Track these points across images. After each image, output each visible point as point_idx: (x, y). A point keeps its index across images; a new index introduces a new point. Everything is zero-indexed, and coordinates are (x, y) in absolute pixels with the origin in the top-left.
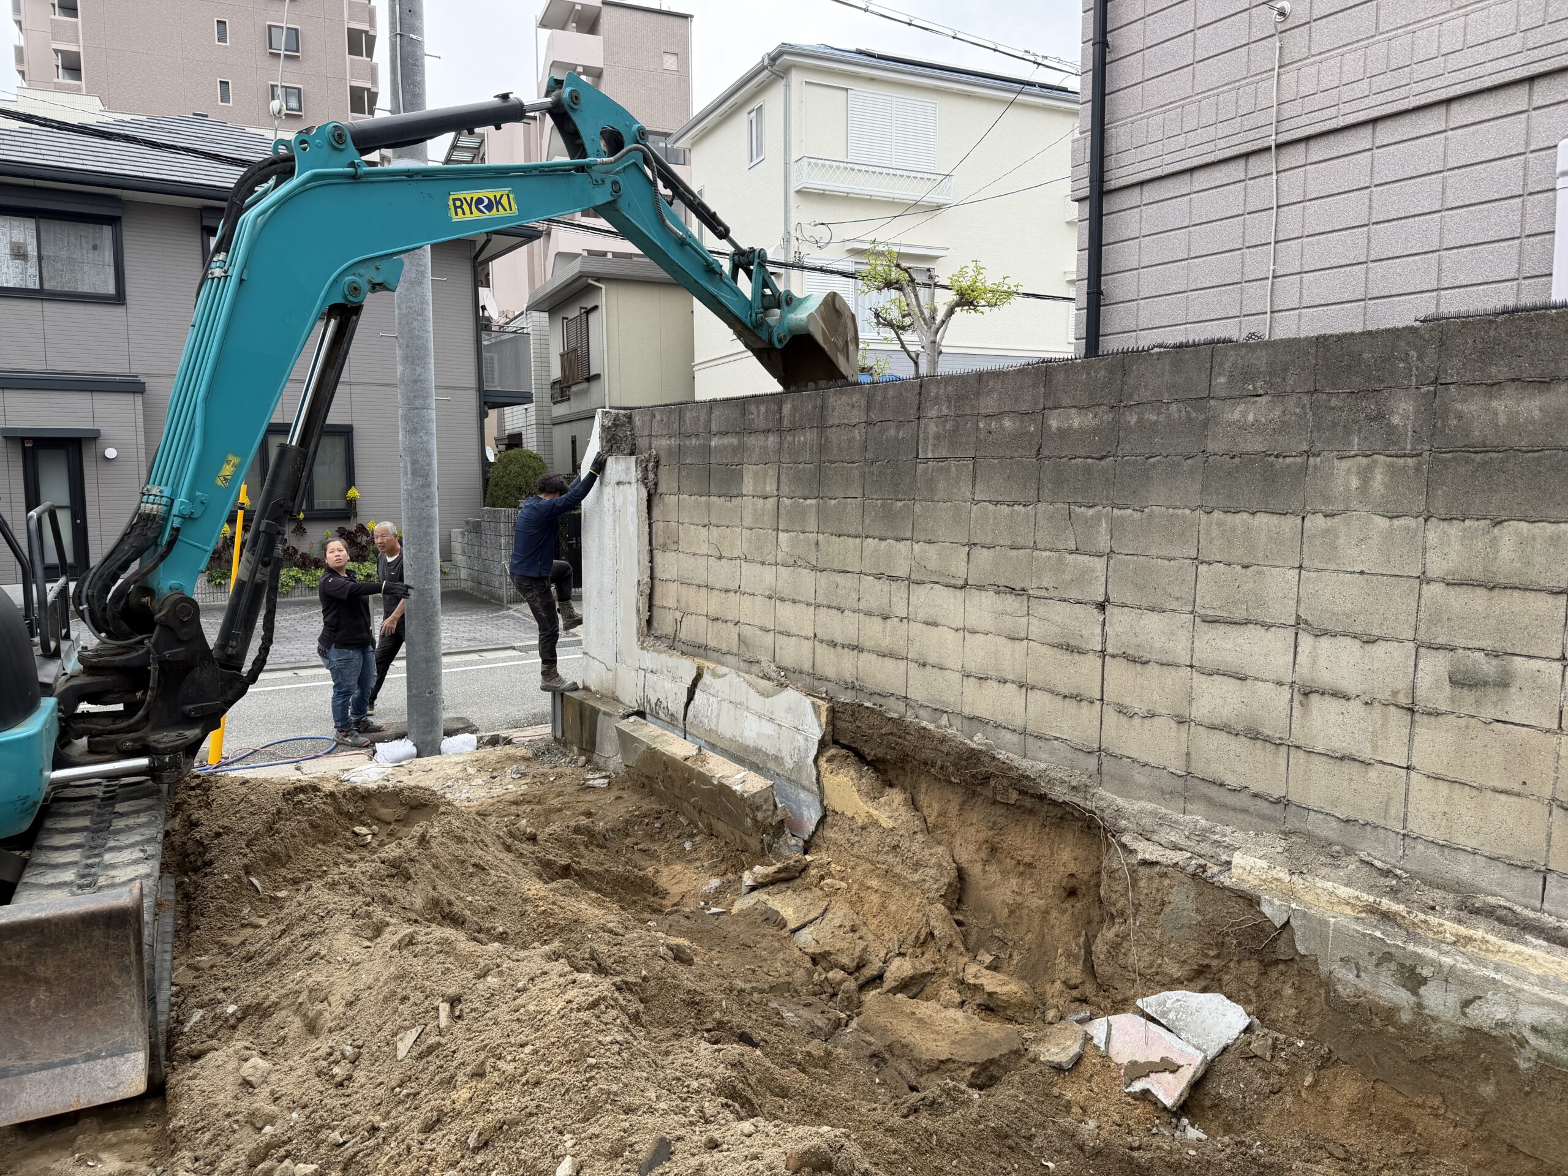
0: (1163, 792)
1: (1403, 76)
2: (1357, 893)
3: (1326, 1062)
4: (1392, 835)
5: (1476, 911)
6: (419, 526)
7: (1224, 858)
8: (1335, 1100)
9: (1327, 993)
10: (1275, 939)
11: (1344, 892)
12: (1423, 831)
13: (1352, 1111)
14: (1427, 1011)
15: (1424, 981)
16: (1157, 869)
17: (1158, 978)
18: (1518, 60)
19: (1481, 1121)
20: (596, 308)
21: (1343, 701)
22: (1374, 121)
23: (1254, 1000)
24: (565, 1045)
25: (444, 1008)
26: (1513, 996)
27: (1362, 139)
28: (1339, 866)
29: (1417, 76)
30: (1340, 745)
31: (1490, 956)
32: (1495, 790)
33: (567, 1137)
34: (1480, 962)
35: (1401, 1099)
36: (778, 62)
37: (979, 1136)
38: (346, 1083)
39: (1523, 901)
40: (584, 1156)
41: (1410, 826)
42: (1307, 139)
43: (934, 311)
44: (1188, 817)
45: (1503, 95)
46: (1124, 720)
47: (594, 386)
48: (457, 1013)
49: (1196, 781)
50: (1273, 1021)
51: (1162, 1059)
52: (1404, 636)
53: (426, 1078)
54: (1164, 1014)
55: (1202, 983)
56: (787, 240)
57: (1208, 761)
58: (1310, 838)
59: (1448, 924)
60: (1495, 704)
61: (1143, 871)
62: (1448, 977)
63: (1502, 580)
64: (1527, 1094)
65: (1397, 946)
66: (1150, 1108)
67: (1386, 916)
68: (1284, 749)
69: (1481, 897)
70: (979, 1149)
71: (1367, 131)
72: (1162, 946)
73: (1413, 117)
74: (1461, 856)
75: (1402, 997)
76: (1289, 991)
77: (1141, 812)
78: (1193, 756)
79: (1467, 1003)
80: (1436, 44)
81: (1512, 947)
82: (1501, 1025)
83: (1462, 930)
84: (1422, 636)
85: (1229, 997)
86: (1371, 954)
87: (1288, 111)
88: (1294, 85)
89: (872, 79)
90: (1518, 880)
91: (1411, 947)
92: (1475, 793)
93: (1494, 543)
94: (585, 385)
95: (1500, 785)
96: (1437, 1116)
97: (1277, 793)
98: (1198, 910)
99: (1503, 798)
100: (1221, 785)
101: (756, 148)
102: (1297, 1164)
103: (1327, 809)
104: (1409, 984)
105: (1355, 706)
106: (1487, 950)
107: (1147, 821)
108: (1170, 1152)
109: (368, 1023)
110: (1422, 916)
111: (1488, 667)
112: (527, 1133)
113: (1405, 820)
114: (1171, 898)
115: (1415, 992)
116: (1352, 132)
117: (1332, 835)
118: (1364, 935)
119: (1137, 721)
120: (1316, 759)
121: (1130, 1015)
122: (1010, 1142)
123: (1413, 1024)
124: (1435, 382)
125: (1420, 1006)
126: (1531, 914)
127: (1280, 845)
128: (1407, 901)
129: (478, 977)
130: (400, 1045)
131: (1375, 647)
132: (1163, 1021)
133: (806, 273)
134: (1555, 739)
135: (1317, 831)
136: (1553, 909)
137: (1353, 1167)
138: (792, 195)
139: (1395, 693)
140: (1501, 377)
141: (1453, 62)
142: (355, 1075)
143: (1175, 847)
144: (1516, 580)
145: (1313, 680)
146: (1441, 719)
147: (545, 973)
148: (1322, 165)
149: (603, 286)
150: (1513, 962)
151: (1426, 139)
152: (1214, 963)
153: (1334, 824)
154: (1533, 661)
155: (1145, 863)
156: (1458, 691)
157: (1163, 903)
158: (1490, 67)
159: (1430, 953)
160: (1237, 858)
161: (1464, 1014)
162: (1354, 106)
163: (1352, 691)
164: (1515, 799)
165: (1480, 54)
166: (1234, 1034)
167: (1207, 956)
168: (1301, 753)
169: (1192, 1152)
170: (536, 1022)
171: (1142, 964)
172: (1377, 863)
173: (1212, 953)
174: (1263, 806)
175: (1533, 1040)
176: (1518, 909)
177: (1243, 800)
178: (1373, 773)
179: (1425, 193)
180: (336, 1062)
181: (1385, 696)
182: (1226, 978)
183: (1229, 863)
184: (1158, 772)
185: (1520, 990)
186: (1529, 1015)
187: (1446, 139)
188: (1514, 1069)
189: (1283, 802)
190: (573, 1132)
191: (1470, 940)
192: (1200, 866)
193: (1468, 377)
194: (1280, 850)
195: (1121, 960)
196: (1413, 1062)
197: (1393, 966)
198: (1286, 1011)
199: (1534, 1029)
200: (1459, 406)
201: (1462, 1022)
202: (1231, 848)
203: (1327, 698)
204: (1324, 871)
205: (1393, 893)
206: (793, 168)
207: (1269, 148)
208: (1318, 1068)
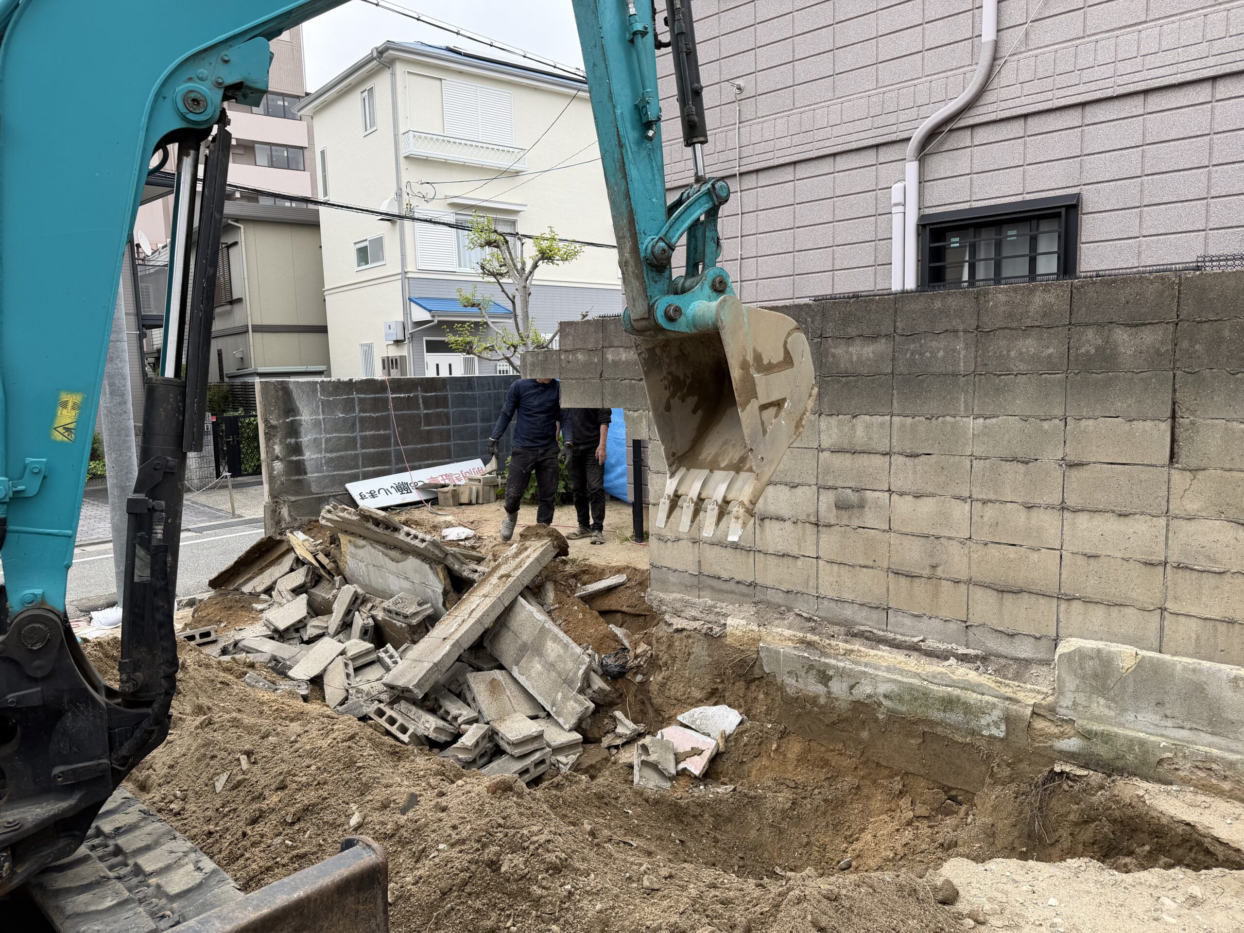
0: (686, 587)
1: (809, 137)
2: (794, 633)
3: (784, 734)
4: (811, 597)
5: (855, 635)
6: (119, 435)
7: (723, 622)
8: (789, 755)
9: (782, 693)
10: (753, 666)
11: (787, 633)
12: (827, 593)
13: (798, 760)
14: (833, 695)
15: (830, 678)
16: (685, 633)
17: (688, 701)
18: (870, 134)
19: (863, 752)
20: (236, 243)
21: (782, 522)
22: (795, 163)
23: (743, 704)
24: (338, 761)
25: (244, 759)
26: (874, 678)
27: (787, 174)
28: (784, 619)
29: (817, 138)
30: (781, 548)
31: (862, 659)
32: (861, 566)
33: (352, 805)
34: (857, 663)
35: (823, 749)
36: (384, 55)
37: (587, 798)
38: (182, 812)
39: (878, 626)
40: (366, 811)
41: (820, 591)
42: (757, 171)
43: (524, 264)
44: (701, 600)
45: (863, 154)
46: (662, 544)
47: (237, 308)
48: (253, 760)
49: (705, 577)
50: (754, 716)
51: (692, 748)
52: (811, 483)
53: (239, 800)
54: (693, 722)
55: (714, 700)
56: (399, 195)
57: (711, 565)
58: (768, 604)
59: (840, 644)
60: (858, 518)
61: (677, 636)
62: (842, 673)
63: (858, 448)
64: (884, 732)
65: (815, 660)
66: (687, 779)
67: (810, 644)
68: (752, 553)
69: (857, 627)
70: (587, 804)
71: (790, 169)
72: (690, 680)
73: (816, 162)
74: (846, 605)
75: (820, 689)
76: (761, 696)
77: (674, 600)
78: (702, 562)
79: (852, 687)
80: (826, 120)
81: (872, 652)
82: (869, 696)
83: (848, 647)
84: (820, 482)
85: (730, 706)
86: (803, 667)
87: (746, 152)
88: (748, 135)
89: (461, 73)
90: (875, 615)
91: (823, 660)
92: (851, 569)
93: (853, 426)
94: (228, 307)
95: (863, 563)
96: (841, 754)
97: (750, 580)
98: (709, 656)
99: (865, 570)
100: (719, 578)
101: (370, 122)
102: (769, 794)
103: (777, 586)
104: (823, 682)
105: (788, 525)
106: (861, 656)
107: (678, 605)
108: (699, 797)
109: (188, 776)
110: (828, 641)
111: (853, 497)
112: (326, 808)
113: (817, 588)
114: (694, 650)
115: (826, 686)
116: (782, 169)
117: (780, 601)
118: (799, 656)
119: (669, 543)
120: (769, 558)
121: (674, 727)
122: (605, 800)
123: (826, 704)
124: (821, 336)
125: (829, 692)
126: (882, 633)
127: (753, 609)
128: (819, 634)
129: (263, 738)
130: (217, 784)
131: (796, 490)
132: (693, 727)
133: (418, 224)
134: (887, 535)
135: (772, 600)
136: (892, 629)
137: (799, 791)
138: (402, 160)
139: (808, 516)
140: (854, 334)
141: (837, 131)
142: (187, 807)
143: (695, 619)
144: (865, 448)
145: (765, 511)
146: (832, 528)
147: (307, 731)
148: (766, 188)
149: (242, 226)
150: (874, 661)
151: (823, 177)
152: (720, 686)
153: (781, 594)
154: (875, 493)
155: (678, 631)
156: (840, 512)
157: (689, 654)
158: (855, 137)
159: (833, 662)
160: (729, 621)
161: (851, 693)
162: (783, 153)
163: (786, 516)
164: (870, 570)
165: (849, 128)
166: (733, 727)
167: (716, 682)
168: (761, 555)
169: (711, 796)
170: (313, 754)
171: (679, 694)
172: (804, 615)
173: (718, 680)
174: (743, 588)
175: (886, 702)
176: (875, 631)
177: (731, 586)
178: (799, 563)
179: (823, 211)
180: (171, 802)
181: (803, 517)
182: (727, 694)
183: (725, 624)
184: (683, 574)
185: (877, 676)
186: (883, 688)
187: (834, 178)
188: (876, 720)
189: (753, 585)
190: (355, 802)
191: (852, 651)
192: (709, 628)
193: (837, 334)
194: (752, 613)
195: (667, 694)
196: (828, 726)
197: (814, 672)
198: (760, 709)
199: (885, 696)
200: (833, 350)
201: (850, 699)
202: (726, 616)
203: (774, 521)
204: (777, 622)
205: (813, 630)
206: (402, 139)
207: (735, 175)
208: (780, 739)
